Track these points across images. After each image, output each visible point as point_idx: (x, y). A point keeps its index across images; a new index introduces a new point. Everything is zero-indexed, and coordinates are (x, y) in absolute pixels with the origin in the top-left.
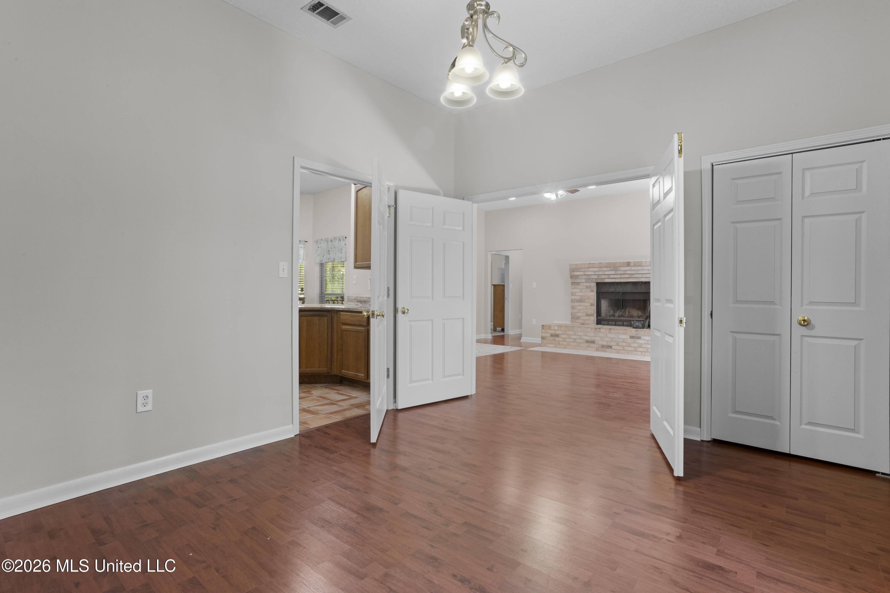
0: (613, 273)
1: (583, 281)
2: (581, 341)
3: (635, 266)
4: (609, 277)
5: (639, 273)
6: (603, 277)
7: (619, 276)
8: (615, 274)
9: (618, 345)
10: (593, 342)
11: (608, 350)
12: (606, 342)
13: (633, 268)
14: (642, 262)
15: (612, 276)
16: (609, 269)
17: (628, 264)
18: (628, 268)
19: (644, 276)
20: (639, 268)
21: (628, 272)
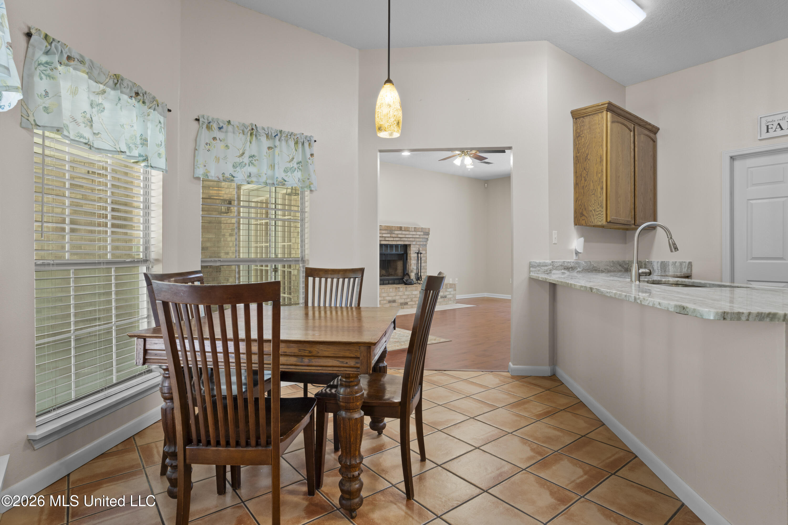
0: (389, 235)
2: (385, 302)
3: (405, 231)
7: (392, 239)
8: (390, 237)
9: (412, 301)
10: (394, 301)
11: (405, 306)
12: (403, 300)
13: (404, 232)
14: (409, 228)
15: (387, 239)
16: (386, 232)
17: (400, 229)
18: (400, 232)
19: (409, 240)
20: (407, 233)
21: (399, 236)
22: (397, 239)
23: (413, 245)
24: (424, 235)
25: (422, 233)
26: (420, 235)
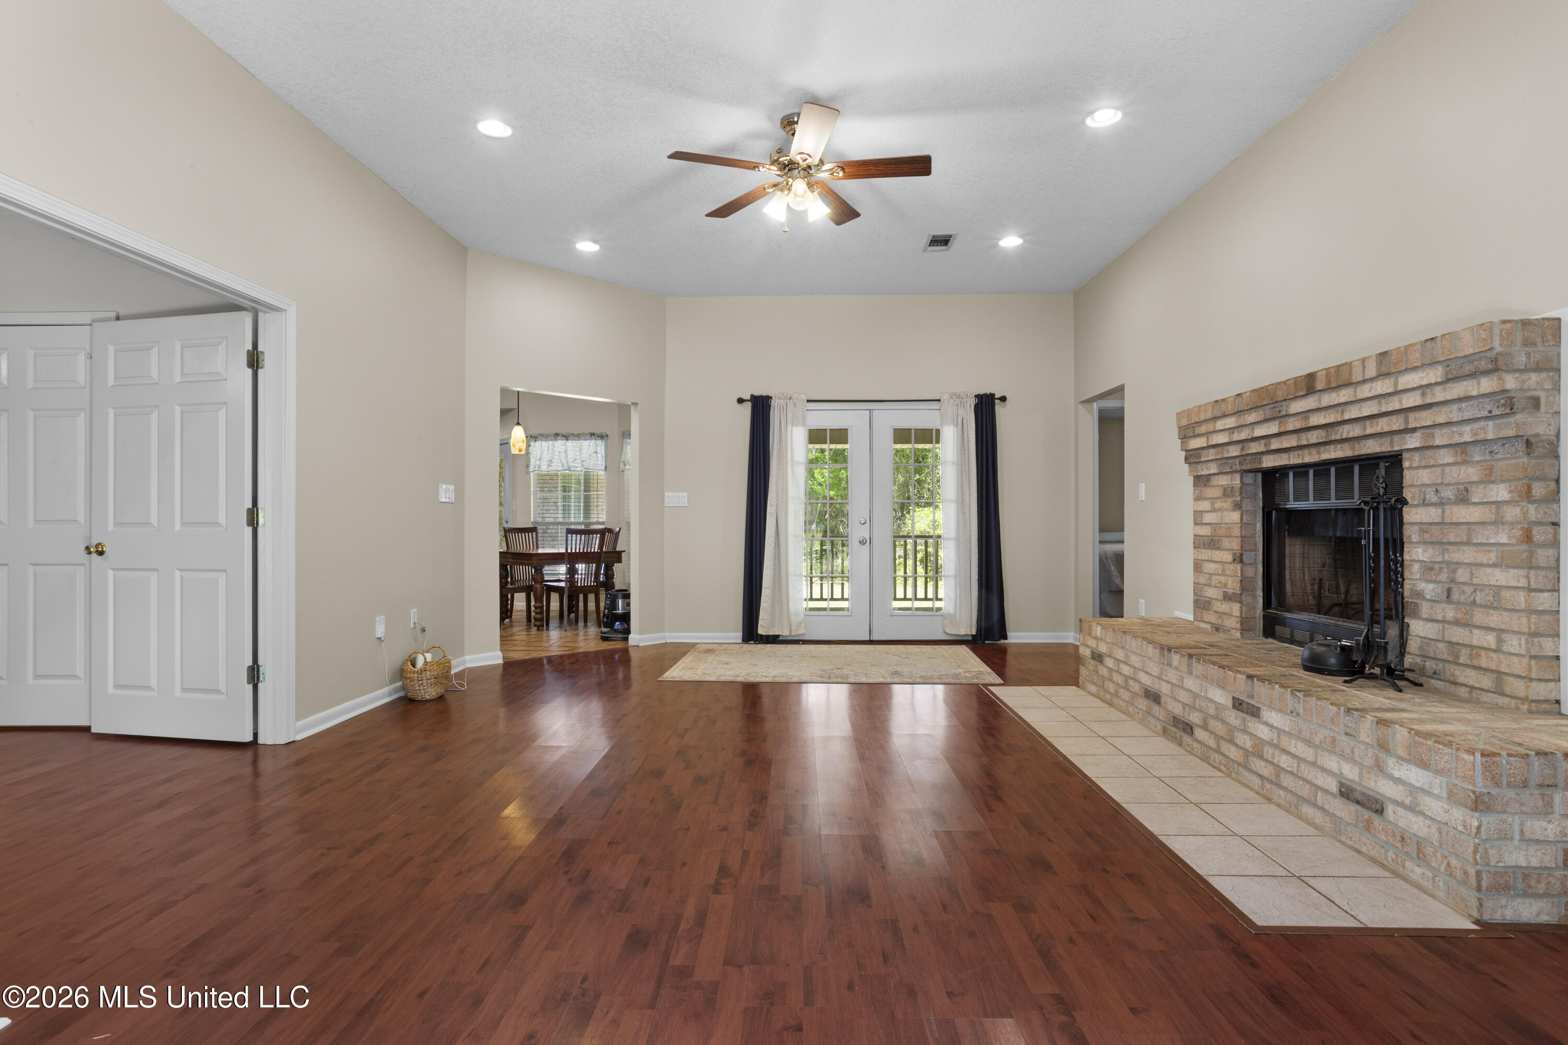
0: (1273, 428)
1: (1213, 469)
2: (1137, 687)
4: (1268, 448)
5: (1347, 416)
6: (1254, 448)
9: (1205, 726)
11: (1184, 738)
12: (1181, 707)
13: (1328, 399)
14: (1349, 365)
15: (1274, 444)
16: (1262, 414)
17: (1310, 384)
18: (1312, 402)
19: (1369, 431)
20: (1344, 395)
21: (1316, 420)
22: (1314, 437)
23: (1416, 457)
24: (1448, 380)
25: (1434, 375)
26: (1424, 388)
